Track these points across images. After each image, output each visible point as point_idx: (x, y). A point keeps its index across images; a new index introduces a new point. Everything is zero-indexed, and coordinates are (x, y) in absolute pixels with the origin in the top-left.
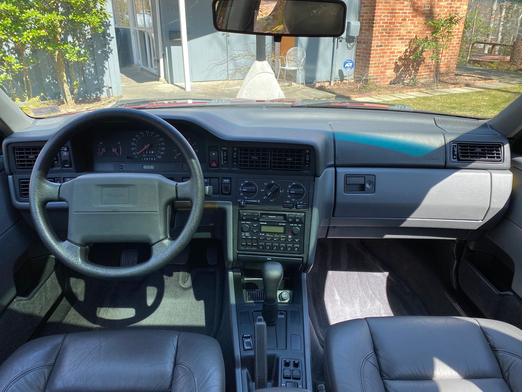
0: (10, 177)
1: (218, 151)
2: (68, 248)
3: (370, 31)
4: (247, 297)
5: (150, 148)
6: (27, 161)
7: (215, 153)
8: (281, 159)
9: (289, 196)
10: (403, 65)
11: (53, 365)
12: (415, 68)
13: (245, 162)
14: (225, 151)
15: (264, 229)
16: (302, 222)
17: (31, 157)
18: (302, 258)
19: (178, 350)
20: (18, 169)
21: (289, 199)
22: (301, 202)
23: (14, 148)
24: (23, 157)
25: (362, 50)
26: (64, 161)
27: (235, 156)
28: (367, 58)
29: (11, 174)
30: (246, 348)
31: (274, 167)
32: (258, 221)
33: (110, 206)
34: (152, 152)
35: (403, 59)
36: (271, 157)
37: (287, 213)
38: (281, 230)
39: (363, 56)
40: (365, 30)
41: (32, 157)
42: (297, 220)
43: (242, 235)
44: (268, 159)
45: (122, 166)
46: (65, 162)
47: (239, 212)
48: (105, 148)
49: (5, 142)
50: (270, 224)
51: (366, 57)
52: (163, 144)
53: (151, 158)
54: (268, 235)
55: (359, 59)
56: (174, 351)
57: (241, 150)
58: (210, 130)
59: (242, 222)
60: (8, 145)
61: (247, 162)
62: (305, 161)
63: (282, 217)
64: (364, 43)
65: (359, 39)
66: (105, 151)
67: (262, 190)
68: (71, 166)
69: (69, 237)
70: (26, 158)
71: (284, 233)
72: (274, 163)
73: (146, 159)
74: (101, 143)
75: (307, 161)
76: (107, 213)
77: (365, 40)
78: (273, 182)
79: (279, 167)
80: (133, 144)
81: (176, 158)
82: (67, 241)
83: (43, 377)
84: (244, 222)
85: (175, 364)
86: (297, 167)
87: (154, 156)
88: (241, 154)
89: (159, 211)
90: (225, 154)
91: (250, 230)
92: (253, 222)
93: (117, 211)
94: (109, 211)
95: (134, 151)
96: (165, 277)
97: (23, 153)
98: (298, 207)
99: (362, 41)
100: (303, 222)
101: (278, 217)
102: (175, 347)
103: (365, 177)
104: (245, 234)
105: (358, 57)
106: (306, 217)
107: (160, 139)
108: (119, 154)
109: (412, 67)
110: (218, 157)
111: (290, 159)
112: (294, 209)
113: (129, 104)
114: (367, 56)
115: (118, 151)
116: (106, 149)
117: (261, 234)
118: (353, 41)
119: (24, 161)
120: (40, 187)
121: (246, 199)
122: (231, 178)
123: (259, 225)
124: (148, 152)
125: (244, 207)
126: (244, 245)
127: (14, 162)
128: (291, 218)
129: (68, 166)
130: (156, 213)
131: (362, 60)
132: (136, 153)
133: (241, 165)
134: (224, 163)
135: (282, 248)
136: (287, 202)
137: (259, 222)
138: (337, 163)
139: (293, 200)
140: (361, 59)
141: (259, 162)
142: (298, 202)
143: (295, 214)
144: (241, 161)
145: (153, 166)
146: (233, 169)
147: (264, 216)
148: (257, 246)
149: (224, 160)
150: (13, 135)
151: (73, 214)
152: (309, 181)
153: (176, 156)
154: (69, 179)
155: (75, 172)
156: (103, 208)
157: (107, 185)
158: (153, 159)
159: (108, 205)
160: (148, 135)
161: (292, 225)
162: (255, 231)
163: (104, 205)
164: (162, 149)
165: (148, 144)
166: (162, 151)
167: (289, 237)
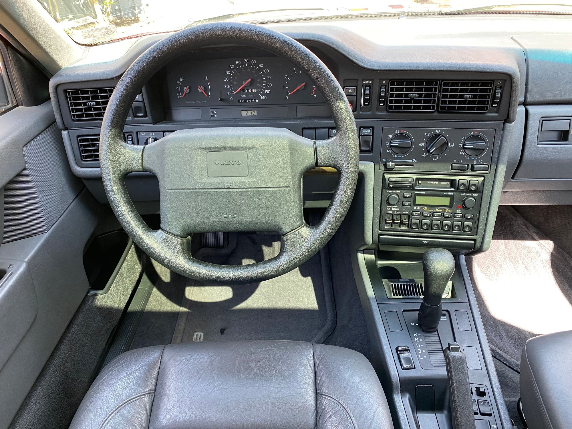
0: (64, 133)
1: (356, 87)
2: (164, 242)
4: (390, 290)
5: (252, 84)
6: (86, 110)
7: (353, 90)
8: (455, 96)
9: (462, 153)
11: (153, 391)
13: (397, 102)
14: (367, 86)
15: (419, 200)
16: (479, 190)
17: (90, 104)
18: (475, 240)
19: (318, 374)
20: (74, 120)
21: (462, 157)
22: (480, 161)
23: (65, 91)
24: (79, 104)
26: (135, 107)
27: (383, 94)
29: (66, 129)
30: (405, 366)
31: (443, 108)
32: (412, 189)
33: (220, 180)
34: (253, 91)
36: (440, 93)
37: (457, 178)
38: (446, 201)
41: (92, 103)
42: (473, 188)
43: (387, 209)
44: (435, 97)
45: (213, 112)
46: (138, 109)
47: (384, 177)
48: (188, 87)
49: (52, 83)
50: (430, 193)
52: (268, 78)
53: (251, 100)
54: (425, 209)
56: (312, 373)
57: (392, 84)
58: (348, 54)
59: (388, 191)
60: (57, 87)
61: (400, 102)
62: (494, 97)
63: (448, 183)
66: (189, 90)
67: (420, 144)
68: (145, 116)
69: (162, 225)
70: (84, 106)
71: (451, 205)
72: (444, 102)
73: (245, 102)
74: (181, 80)
75: (497, 98)
76: (218, 190)
78: (438, 132)
79: (450, 108)
80: (226, 79)
81: (287, 98)
82: (161, 231)
83: (144, 411)
84: (391, 191)
85: (317, 394)
86: (479, 109)
87: (256, 96)
88: (392, 89)
89: (293, 185)
90: (367, 92)
91: (400, 203)
92: (403, 191)
93: (232, 187)
94: (220, 187)
95: (228, 90)
97: (78, 98)
98: (475, 169)
100: (481, 191)
101: (441, 183)
102: (312, 367)
103: (570, 120)
104: (391, 208)
106: (485, 183)
107: (264, 71)
108: (208, 95)
110: (357, 95)
111: (470, 96)
112: (469, 172)
113: (207, 20)
115: (206, 90)
116: (190, 88)
117: (415, 208)
119: (81, 110)
120: (114, 153)
121: (395, 158)
122: (373, 128)
123: (413, 196)
124: (248, 90)
125: (391, 169)
126: (389, 223)
127: (68, 111)
128: (463, 184)
129: (142, 115)
130: (289, 189)
132: (231, 93)
133: (391, 107)
134: (364, 104)
135: (446, 227)
136: (458, 161)
137: (413, 191)
138: (529, 99)
139: (467, 158)
141: (419, 102)
142: (475, 161)
143: (469, 178)
144: (391, 101)
145: (256, 111)
146: (378, 113)
147: (420, 182)
148: (410, 225)
149: (365, 100)
150: (61, 72)
151: (167, 192)
152: (495, 129)
153: (288, 95)
154: (144, 134)
155: (152, 124)
156: (211, 183)
157: (214, 148)
158: (255, 101)
159: (218, 178)
160: (248, 65)
161: (464, 194)
162: (407, 204)
163: (212, 178)
164: (267, 86)
165: (248, 79)
166: (268, 88)
167: (457, 212)
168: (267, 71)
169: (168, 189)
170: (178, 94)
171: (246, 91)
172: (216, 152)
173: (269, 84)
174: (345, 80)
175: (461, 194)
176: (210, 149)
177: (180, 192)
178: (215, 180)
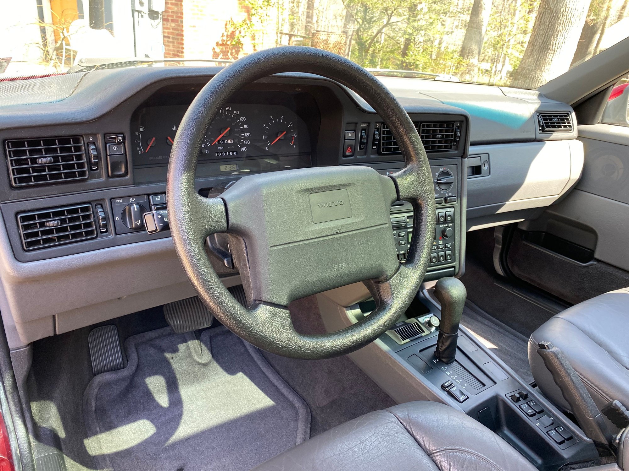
1: (355, 131)
3: (179, 6)
4: (397, 336)
5: (228, 135)
7: (352, 133)
9: (438, 188)
10: (222, 51)
12: (234, 56)
13: (387, 144)
14: (364, 130)
15: (411, 237)
16: (453, 219)
18: (454, 267)
20: (14, 188)
21: (438, 192)
22: (450, 193)
23: (4, 141)
25: (171, 30)
26: (112, 163)
27: (377, 137)
28: (180, 41)
30: (461, 399)
33: (327, 225)
34: (230, 142)
35: (221, 45)
37: (437, 212)
39: (173, 38)
40: (172, 4)
41: (45, 160)
42: (448, 219)
46: (115, 165)
48: (154, 139)
51: (178, 39)
52: (246, 126)
53: (229, 153)
55: (168, 42)
57: (385, 127)
61: (390, 144)
62: (456, 136)
64: (173, 21)
65: (165, 16)
66: (155, 143)
70: (32, 164)
73: (222, 155)
74: (141, 130)
75: (458, 137)
77: (173, 17)
81: (267, 149)
86: (445, 147)
87: (235, 147)
88: (384, 132)
90: (364, 135)
92: (399, 231)
93: (341, 232)
94: (329, 234)
96: (168, 355)
98: (447, 202)
99: (170, 18)
103: (480, 157)
105: (166, 39)
106: (455, 213)
107: (241, 119)
109: (232, 54)
110: (355, 139)
111: (440, 136)
112: (444, 204)
114: (180, 37)
117: (409, 246)
118: (157, 18)
123: (406, 234)
124: (225, 141)
127: (5, 173)
128: (442, 216)
129: (121, 173)
131: (173, 42)
132: (207, 145)
133: (383, 150)
134: (360, 149)
135: (434, 259)
137: (406, 229)
139: (441, 192)
140: (171, 42)
142: (447, 194)
143: (445, 210)
144: (383, 144)
145: (235, 165)
146: (372, 156)
149: (361, 144)
151: (270, 251)
152: (456, 165)
153: (268, 146)
154: (120, 201)
155: (133, 186)
156: (319, 230)
157: (316, 189)
158: (233, 154)
159: (324, 223)
160: (222, 112)
161: (443, 226)
162: (403, 243)
163: (319, 224)
164: (246, 136)
165: (227, 128)
166: (246, 139)
167: (440, 243)
168: (243, 119)
169: (271, 247)
170: (138, 148)
171: (222, 142)
172: (318, 193)
173: (248, 134)
174: (347, 123)
175: (441, 226)
176: (311, 191)
177: (286, 248)
178: (322, 226)
